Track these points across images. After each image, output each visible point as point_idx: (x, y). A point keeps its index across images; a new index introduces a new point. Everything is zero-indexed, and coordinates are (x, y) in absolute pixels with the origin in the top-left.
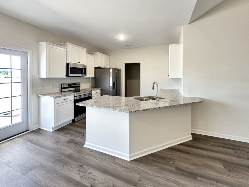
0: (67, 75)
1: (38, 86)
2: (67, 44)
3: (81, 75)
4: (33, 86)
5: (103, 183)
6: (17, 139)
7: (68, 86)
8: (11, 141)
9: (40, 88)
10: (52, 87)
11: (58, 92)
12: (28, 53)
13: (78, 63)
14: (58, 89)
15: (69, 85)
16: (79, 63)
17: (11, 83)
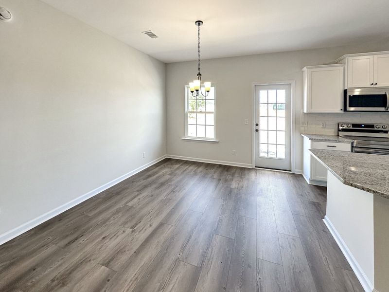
0: (345, 109)
1: (302, 122)
2: (345, 58)
3: (383, 109)
4: (296, 122)
5: (293, 258)
6: (278, 173)
7: (351, 128)
8: (273, 172)
9: (304, 126)
10: (321, 126)
11: (333, 134)
12: (292, 85)
13: (372, 86)
14: (333, 130)
15: (354, 125)
16: (376, 86)
17: (277, 117)
